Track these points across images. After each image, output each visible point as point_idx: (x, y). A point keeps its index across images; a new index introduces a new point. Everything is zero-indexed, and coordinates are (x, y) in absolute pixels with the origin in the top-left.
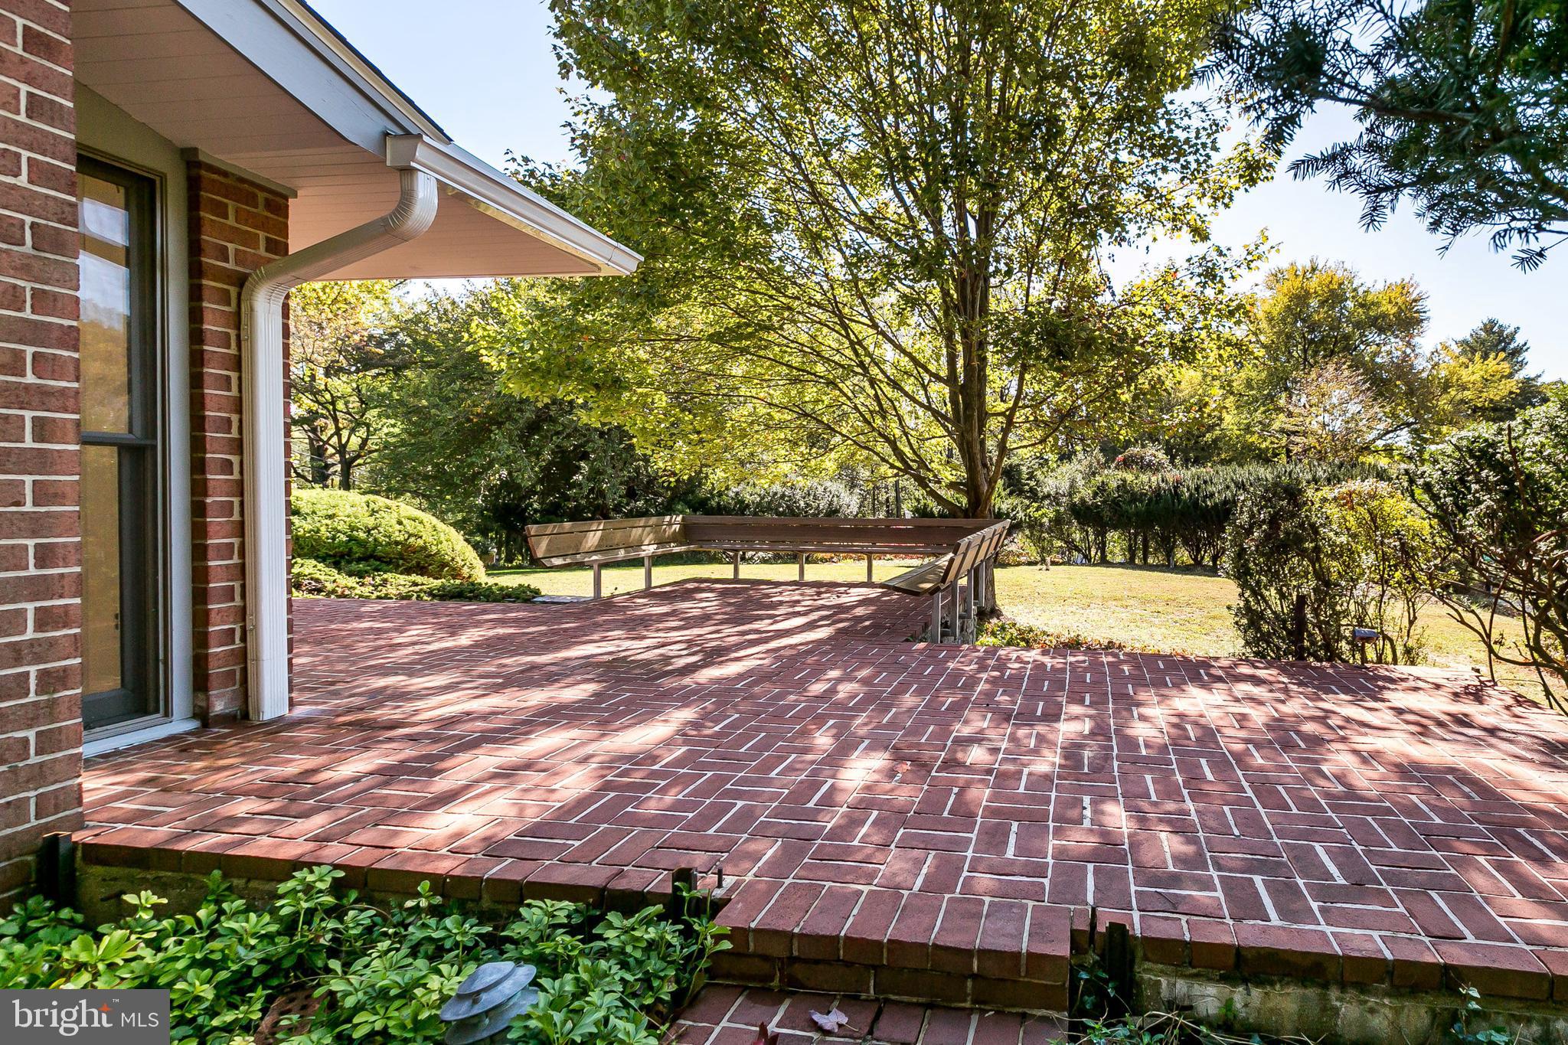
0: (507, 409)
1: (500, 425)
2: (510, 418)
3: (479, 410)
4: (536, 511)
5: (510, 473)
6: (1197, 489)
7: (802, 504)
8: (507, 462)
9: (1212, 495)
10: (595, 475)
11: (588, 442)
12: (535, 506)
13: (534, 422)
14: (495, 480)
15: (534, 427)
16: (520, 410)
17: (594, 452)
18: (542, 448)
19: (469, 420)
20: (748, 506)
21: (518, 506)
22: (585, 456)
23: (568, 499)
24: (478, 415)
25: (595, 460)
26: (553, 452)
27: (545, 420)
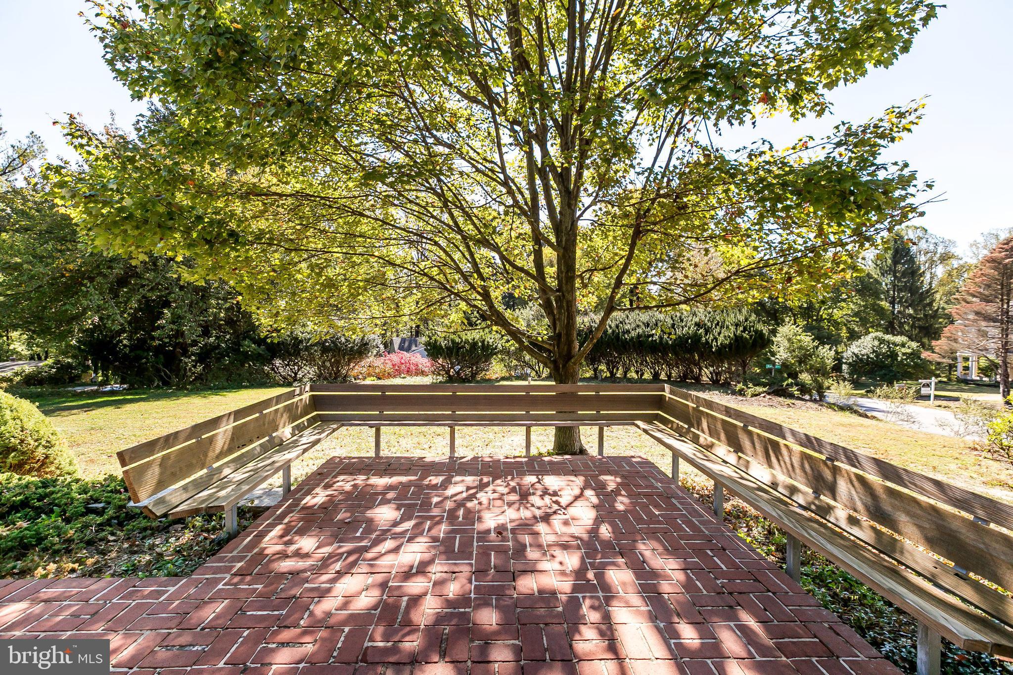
0: (98, 266)
1: (92, 280)
2: (100, 274)
3: (71, 266)
4: (125, 346)
5: (101, 319)
6: (617, 326)
7: (343, 340)
8: (99, 309)
9: (628, 332)
10: (177, 319)
11: (170, 293)
12: (125, 342)
13: (122, 278)
14: (88, 324)
15: (122, 281)
16: (110, 267)
17: (175, 302)
18: (129, 299)
19: (63, 276)
20: (301, 341)
21: (111, 342)
22: (167, 304)
23: (153, 338)
24: (71, 271)
25: (176, 307)
26: (139, 301)
27: (132, 276)
